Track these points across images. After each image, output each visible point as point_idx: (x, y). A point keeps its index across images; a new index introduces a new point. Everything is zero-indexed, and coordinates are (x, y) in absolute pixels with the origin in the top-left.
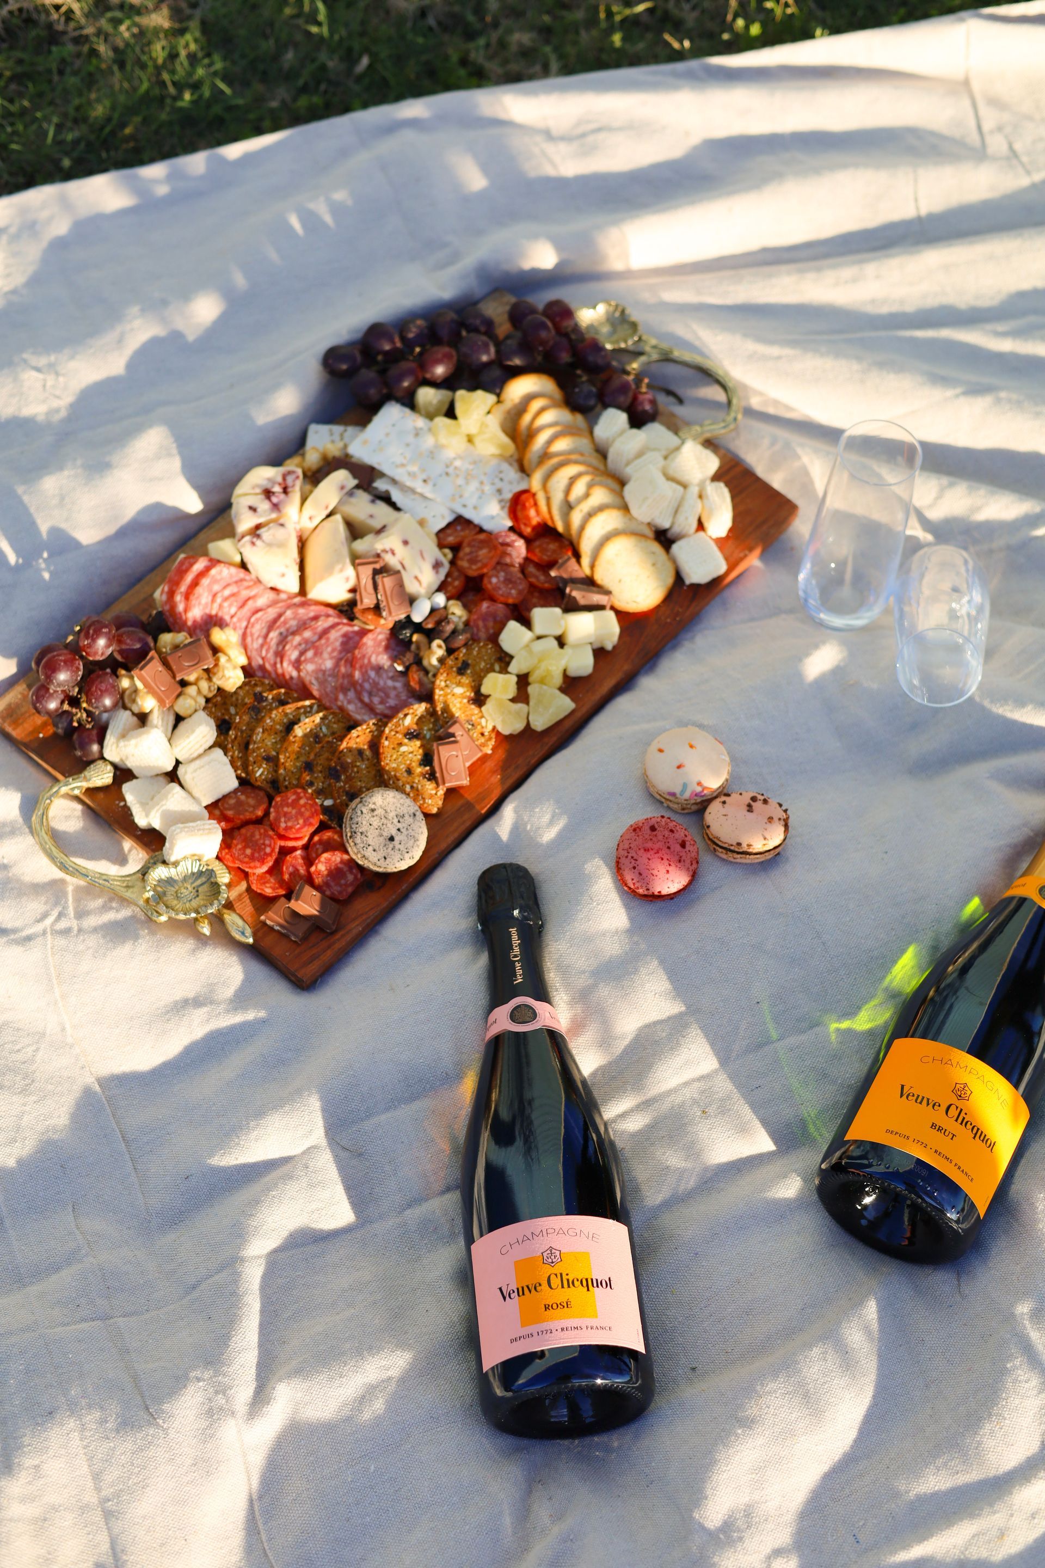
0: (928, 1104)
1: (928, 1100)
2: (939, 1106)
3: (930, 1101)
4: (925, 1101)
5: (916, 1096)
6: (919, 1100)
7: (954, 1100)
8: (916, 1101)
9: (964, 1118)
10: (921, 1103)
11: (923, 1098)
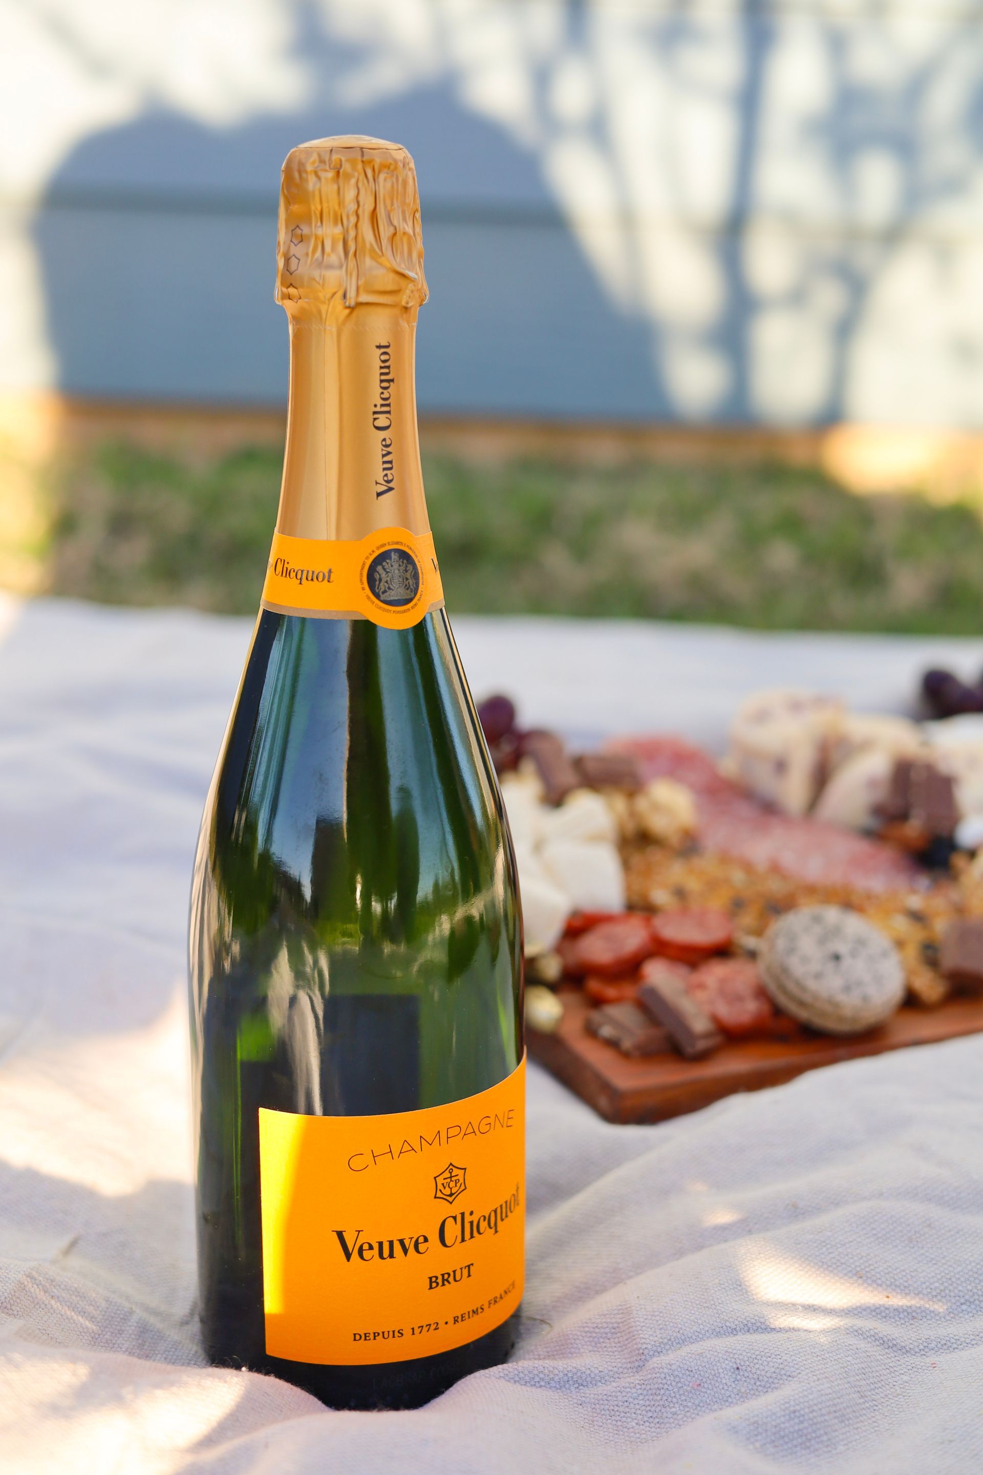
0: (405, 1251)
1: (402, 1242)
2: (426, 1240)
3: (407, 1242)
4: (397, 1247)
5: (376, 1246)
6: (386, 1251)
7: (445, 1210)
8: (381, 1256)
9: (472, 1223)
10: (391, 1256)
11: (391, 1243)
